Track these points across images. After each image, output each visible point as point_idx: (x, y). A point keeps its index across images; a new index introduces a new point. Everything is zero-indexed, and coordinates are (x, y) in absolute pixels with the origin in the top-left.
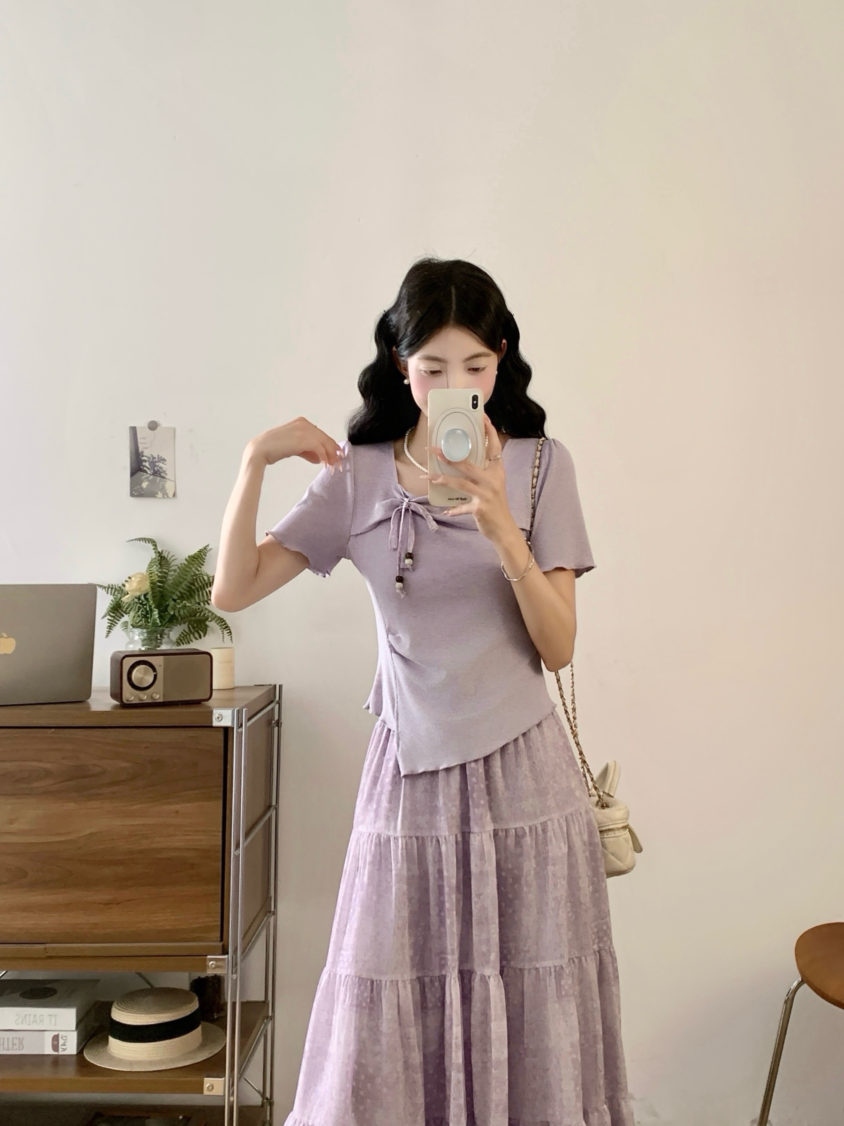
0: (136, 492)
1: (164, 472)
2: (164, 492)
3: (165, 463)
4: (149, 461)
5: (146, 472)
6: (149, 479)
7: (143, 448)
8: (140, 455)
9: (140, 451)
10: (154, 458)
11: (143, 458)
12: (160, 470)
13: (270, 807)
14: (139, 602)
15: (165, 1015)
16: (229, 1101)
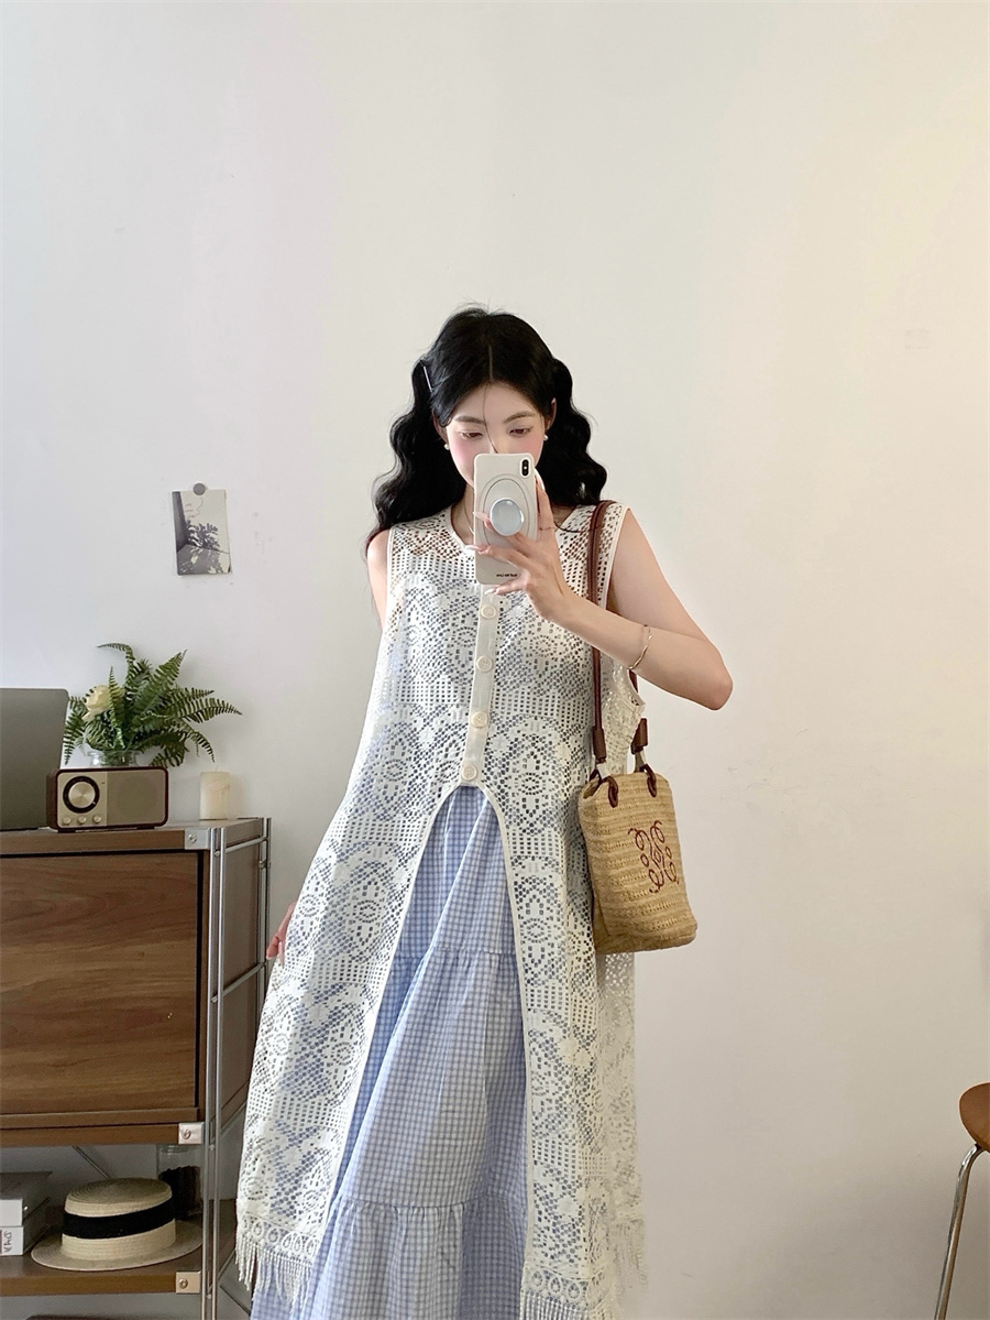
0: (185, 569)
1: (216, 543)
2: (217, 567)
3: (217, 532)
4: (197, 532)
5: (195, 545)
6: (200, 552)
7: (190, 517)
8: (186, 525)
9: (186, 520)
10: (203, 527)
11: (191, 528)
12: (211, 541)
13: (256, 965)
14: (102, 719)
15: (132, 1204)
16: (206, 1298)
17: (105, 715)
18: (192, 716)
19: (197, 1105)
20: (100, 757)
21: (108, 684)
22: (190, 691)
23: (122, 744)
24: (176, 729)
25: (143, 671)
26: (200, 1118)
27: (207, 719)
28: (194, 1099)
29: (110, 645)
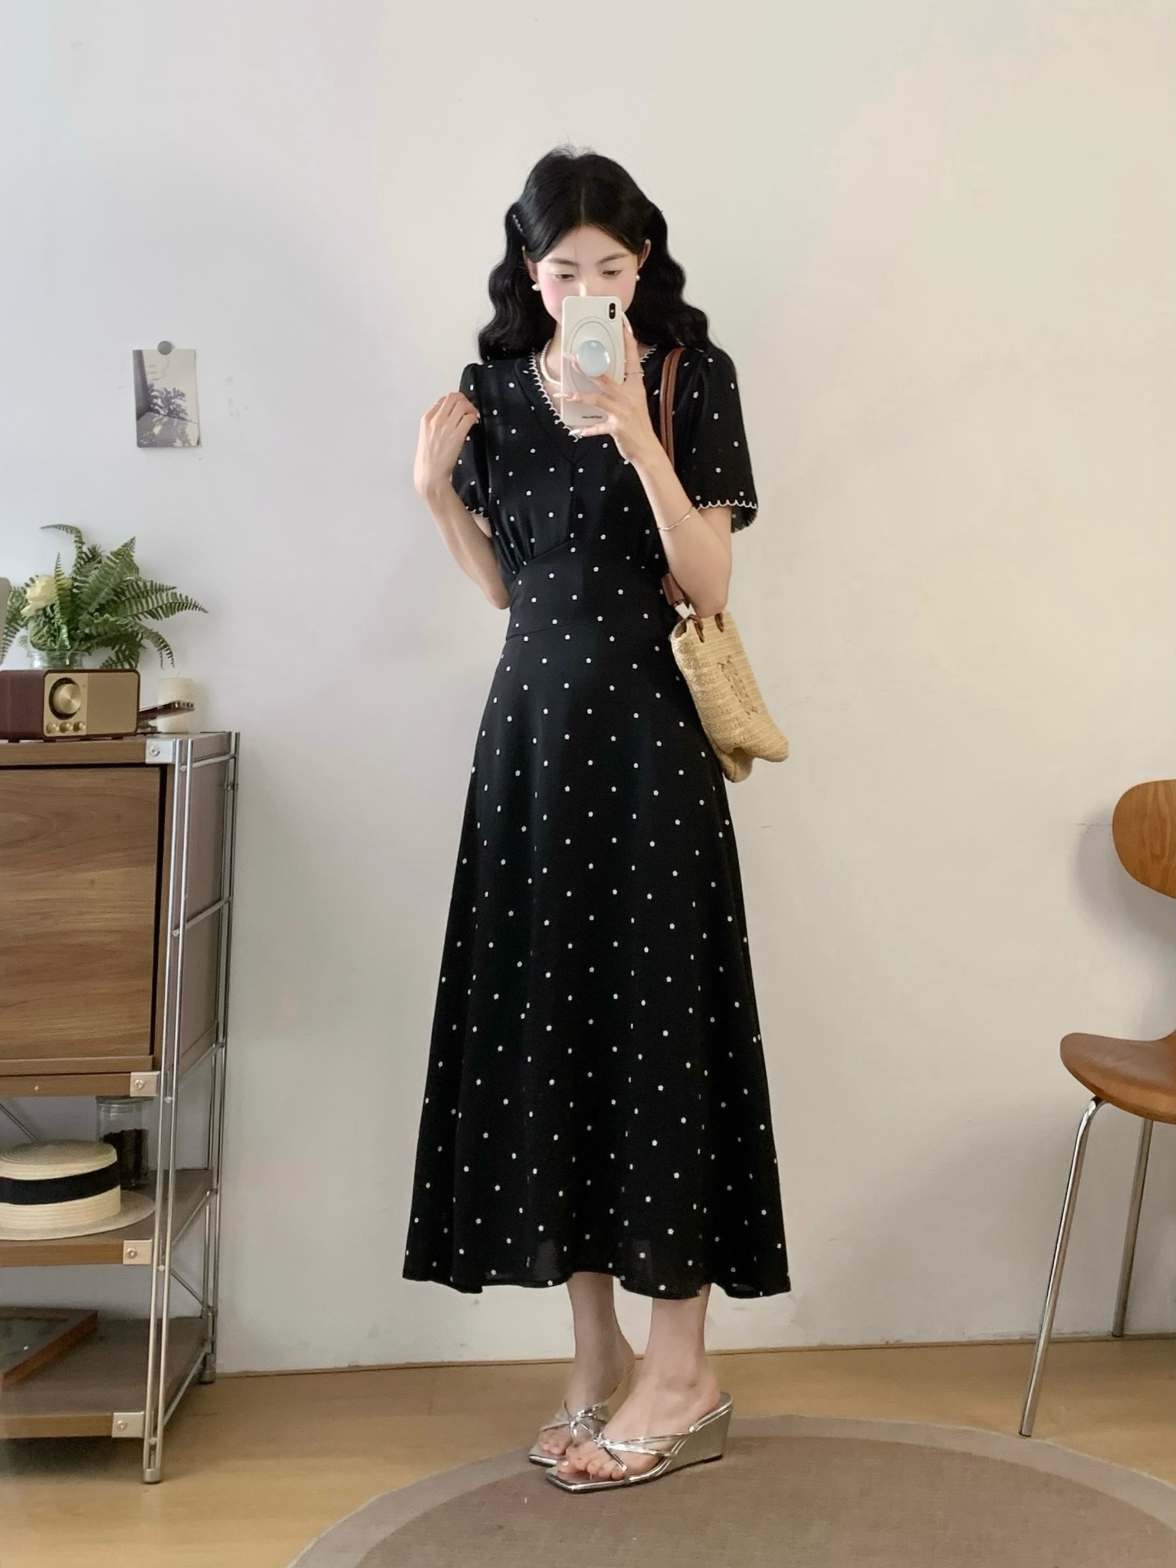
0: (146, 440)
1: (183, 411)
2: (183, 439)
3: (184, 398)
4: (161, 398)
5: (158, 412)
6: (163, 421)
7: (153, 380)
8: (148, 390)
9: (149, 382)
10: (168, 393)
11: (154, 393)
12: (178, 409)
13: (219, 900)
14: (45, 615)
15: (72, 1165)
16: (158, 1271)
17: (48, 610)
18: (153, 615)
19: (152, 1052)
20: (42, 659)
21: (53, 574)
22: (148, 584)
23: (67, 643)
24: (130, 630)
25: (94, 560)
26: (155, 1066)
27: (167, 616)
28: (147, 1046)
29: (55, 526)
